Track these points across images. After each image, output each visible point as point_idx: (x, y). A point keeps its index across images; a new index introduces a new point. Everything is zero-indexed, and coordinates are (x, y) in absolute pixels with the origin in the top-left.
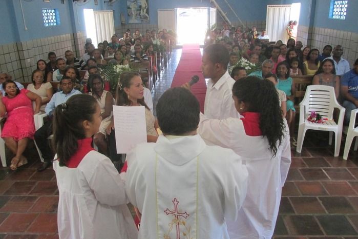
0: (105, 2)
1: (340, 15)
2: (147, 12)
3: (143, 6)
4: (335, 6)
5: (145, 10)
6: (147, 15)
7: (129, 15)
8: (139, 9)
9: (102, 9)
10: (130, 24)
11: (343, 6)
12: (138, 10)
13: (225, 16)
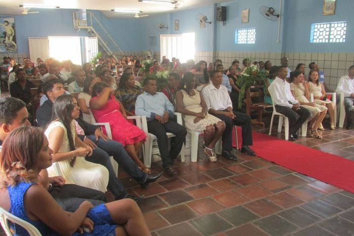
1: (247, 41)
3: (9, 32)
4: (239, 34)
5: (11, 38)
8: (4, 36)
11: (249, 34)
12: (1, 37)
13: (106, 46)
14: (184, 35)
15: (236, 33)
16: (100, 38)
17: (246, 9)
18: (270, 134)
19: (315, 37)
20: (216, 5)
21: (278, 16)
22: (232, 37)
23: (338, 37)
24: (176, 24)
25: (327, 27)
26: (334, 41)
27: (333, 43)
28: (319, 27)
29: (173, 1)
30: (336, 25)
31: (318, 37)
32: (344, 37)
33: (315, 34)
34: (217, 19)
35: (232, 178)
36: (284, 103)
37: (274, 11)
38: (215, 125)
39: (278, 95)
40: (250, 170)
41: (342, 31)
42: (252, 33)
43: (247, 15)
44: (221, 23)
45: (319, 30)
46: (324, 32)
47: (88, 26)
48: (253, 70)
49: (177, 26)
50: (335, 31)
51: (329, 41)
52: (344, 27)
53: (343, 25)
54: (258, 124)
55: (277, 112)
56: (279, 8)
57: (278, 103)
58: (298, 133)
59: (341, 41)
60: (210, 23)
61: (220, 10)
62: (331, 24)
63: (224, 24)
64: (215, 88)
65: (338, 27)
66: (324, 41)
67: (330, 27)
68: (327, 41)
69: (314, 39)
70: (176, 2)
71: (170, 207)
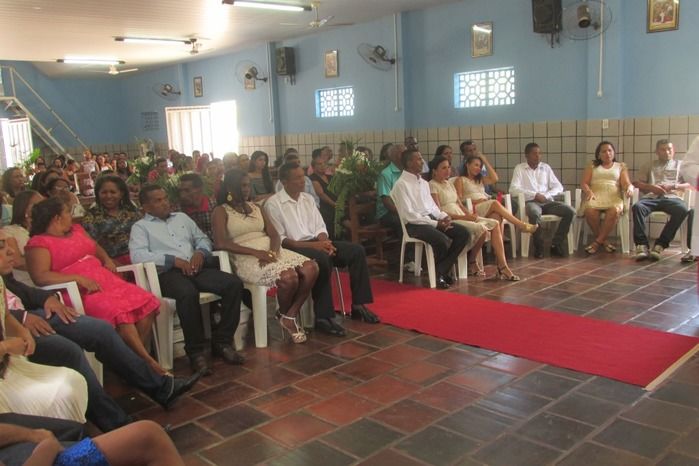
1: (339, 112)
4: (322, 99)
11: (341, 97)
13: (49, 135)
14: (214, 106)
15: (317, 96)
16: (35, 119)
17: (331, 52)
18: (401, 280)
19: (463, 98)
20: (273, 44)
21: (393, 62)
22: (310, 106)
23: (503, 95)
24: (195, 84)
25: (481, 79)
26: (496, 103)
27: (494, 107)
28: (467, 80)
29: (188, 39)
30: (497, 73)
31: (468, 98)
32: (513, 95)
33: (462, 91)
34: (277, 72)
35: (341, 370)
36: (421, 218)
37: (384, 52)
38: (298, 269)
39: (409, 204)
40: (373, 349)
41: (509, 85)
42: (348, 96)
43: (334, 63)
44: (286, 79)
45: (467, 84)
46: (478, 87)
47: (6, 96)
48: (359, 162)
49: (199, 87)
50: (497, 85)
51: (487, 103)
52: (511, 76)
53: (508, 73)
54: (377, 265)
55: (410, 236)
56: (393, 47)
57: (411, 220)
58: (452, 274)
59: (508, 102)
60: (265, 80)
61: (283, 55)
62: (487, 73)
63: (293, 81)
64: (289, 198)
65: (500, 77)
66: (478, 105)
67: (487, 79)
68: (484, 104)
69: (460, 101)
70: (194, 40)
71: (224, 440)
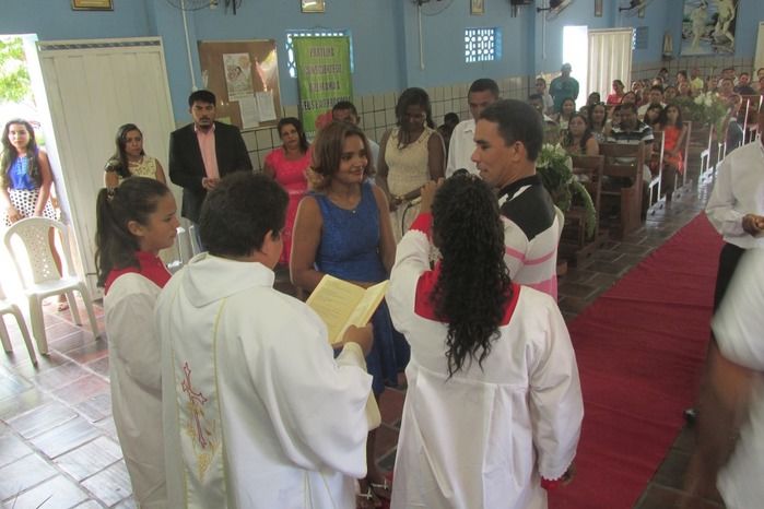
0: (620, 10)
2: (732, 29)
5: (727, 25)
6: (729, 35)
7: (684, 37)
9: (611, 24)
10: (685, 56)
12: (708, 25)
